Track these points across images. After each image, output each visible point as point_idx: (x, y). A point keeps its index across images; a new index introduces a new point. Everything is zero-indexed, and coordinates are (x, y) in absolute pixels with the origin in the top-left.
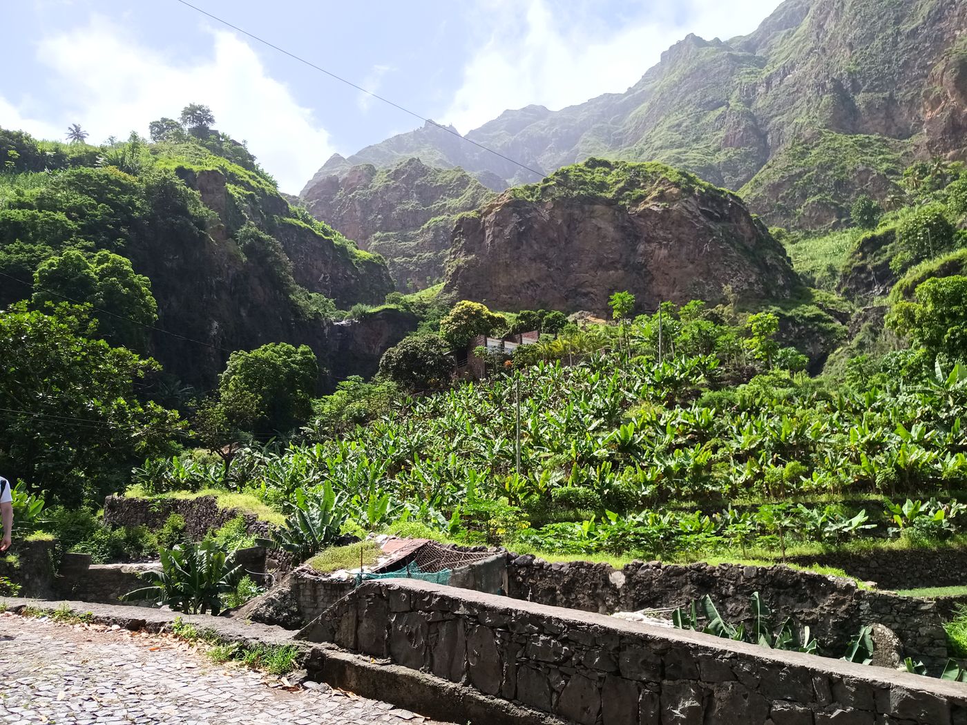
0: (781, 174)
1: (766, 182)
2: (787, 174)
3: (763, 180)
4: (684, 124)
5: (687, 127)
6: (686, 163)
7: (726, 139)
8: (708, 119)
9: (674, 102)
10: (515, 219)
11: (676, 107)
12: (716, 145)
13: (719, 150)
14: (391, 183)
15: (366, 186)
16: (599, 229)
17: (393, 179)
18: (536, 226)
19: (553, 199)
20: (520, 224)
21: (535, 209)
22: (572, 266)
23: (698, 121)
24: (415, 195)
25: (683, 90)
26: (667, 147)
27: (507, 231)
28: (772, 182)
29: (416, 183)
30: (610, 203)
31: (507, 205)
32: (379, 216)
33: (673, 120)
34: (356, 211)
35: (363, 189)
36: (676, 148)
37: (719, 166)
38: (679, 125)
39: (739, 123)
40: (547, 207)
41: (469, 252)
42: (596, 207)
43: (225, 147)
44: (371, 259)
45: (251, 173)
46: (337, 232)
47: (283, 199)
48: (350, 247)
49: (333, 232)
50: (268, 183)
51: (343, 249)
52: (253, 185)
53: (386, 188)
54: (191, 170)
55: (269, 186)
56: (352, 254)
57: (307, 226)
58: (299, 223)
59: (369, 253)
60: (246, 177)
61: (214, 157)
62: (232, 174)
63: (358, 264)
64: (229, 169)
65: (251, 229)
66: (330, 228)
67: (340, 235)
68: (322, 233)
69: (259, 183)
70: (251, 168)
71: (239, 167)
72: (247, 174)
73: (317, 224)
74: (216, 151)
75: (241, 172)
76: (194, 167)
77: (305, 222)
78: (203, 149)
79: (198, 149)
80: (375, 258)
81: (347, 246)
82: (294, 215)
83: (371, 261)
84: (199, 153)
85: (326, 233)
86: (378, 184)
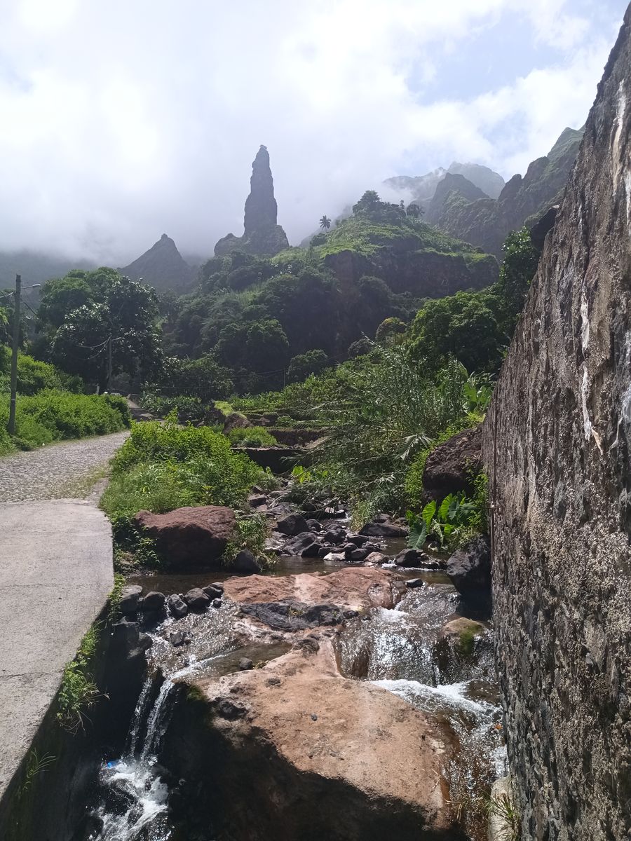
43: (384, 213)
44: (481, 260)
45: (395, 228)
46: (467, 243)
47: (419, 236)
48: (469, 254)
49: (462, 245)
50: (408, 229)
51: (460, 258)
52: (391, 238)
53: (552, 176)
54: (333, 255)
55: (408, 232)
56: (469, 260)
57: (434, 250)
58: (428, 250)
59: (484, 255)
60: (387, 234)
61: (372, 226)
62: (377, 236)
63: (470, 266)
64: (376, 233)
65: (364, 277)
66: (461, 242)
67: (468, 246)
68: (448, 251)
69: (398, 233)
70: (398, 223)
71: (388, 226)
72: (391, 230)
73: (449, 244)
74: (376, 220)
75: (386, 231)
76: (336, 252)
77: (435, 246)
78: (367, 221)
79: (363, 224)
80: (487, 258)
81: (465, 256)
82: (428, 244)
83: (481, 262)
84: (364, 226)
85: (455, 248)
86: (546, 175)
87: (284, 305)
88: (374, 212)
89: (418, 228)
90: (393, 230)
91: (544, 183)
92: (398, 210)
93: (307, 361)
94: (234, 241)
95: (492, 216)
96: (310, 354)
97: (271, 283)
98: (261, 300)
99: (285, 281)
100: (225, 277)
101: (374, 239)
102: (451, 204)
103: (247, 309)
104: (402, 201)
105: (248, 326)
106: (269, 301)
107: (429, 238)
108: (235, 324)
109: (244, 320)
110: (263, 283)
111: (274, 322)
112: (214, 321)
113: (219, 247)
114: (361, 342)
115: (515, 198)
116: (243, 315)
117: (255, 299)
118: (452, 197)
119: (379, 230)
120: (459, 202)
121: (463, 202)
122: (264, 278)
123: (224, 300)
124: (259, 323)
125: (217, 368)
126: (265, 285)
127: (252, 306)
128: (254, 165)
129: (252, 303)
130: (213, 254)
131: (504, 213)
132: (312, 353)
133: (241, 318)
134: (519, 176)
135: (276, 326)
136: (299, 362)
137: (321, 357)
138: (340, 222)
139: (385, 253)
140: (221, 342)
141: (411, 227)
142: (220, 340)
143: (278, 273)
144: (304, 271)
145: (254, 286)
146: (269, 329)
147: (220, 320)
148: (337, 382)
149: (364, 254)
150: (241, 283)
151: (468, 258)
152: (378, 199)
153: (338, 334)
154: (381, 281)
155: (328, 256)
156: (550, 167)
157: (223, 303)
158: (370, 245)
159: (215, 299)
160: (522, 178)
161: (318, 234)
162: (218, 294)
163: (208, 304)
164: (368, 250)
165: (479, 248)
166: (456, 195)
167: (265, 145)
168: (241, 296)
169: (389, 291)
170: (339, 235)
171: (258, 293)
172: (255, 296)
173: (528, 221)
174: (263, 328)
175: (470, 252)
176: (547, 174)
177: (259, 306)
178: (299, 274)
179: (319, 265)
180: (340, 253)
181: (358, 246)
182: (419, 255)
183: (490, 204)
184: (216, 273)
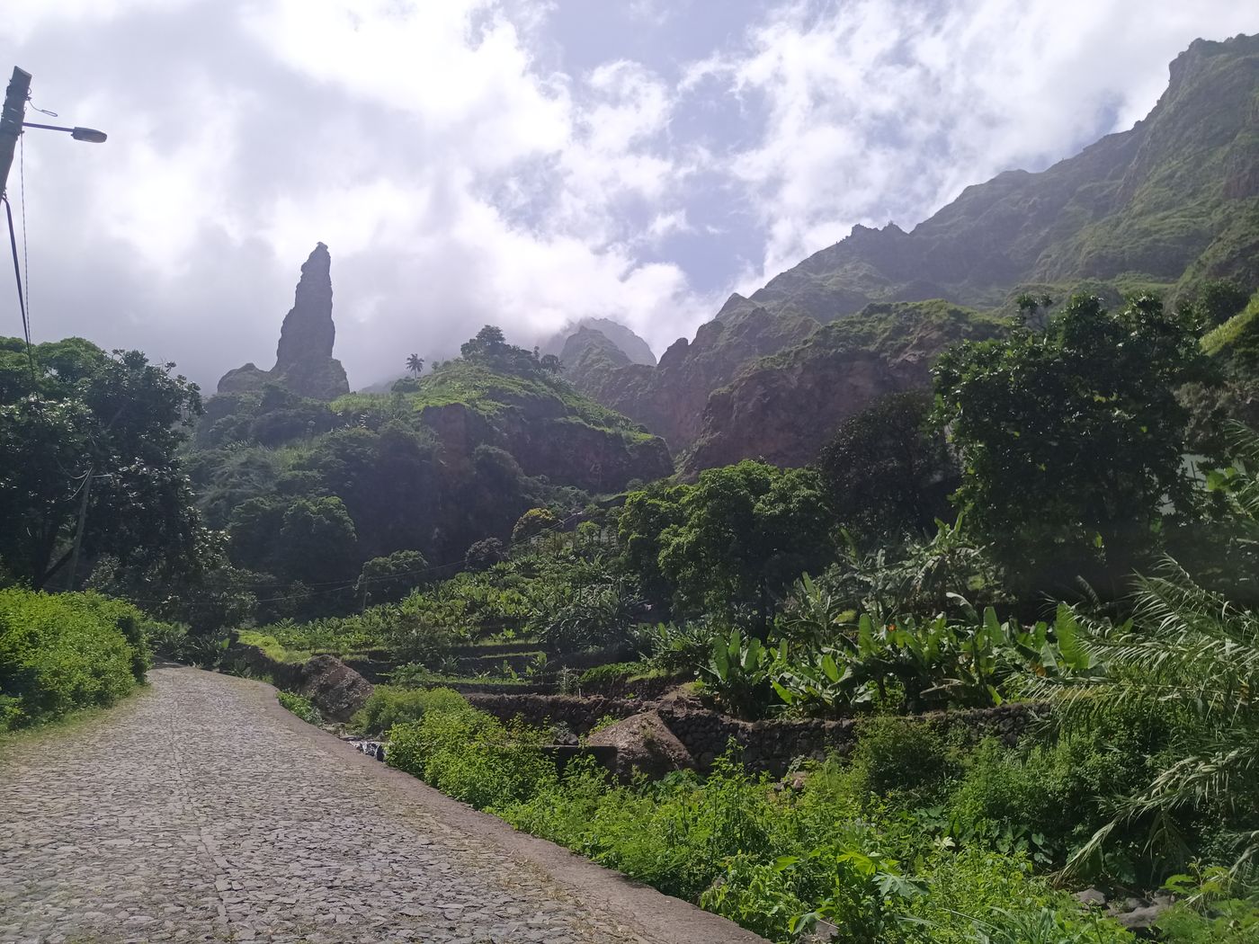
0: (1231, 248)
1: (1210, 263)
2: (1238, 248)
3: (1207, 259)
4: (1179, 174)
5: (1181, 176)
6: (1157, 236)
7: (1227, 188)
8: (1213, 159)
9: (1169, 144)
10: (760, 390)
11: (1171, 150)
12: (1214, 199)
13: (1218, 205)
14: (733, 340)
15: (710, 347)
16: (856, 387)
17: (736, 335)
18: (783, 394)
19: (804, 364)
20: (764, 395)
21: (784, 377)
22: (825, 431)
23: (1199, 165)
24: (757, 350)
25: (1180, 124)
26: (1149, 212)
27: (750, 405)
28: (1218, 262)
29: (757, 336)
30: (872, 357)
31: (752, 378)
32: (721, 379)
33: (1164, 170)
34: (700, 375)
35: (708, 350)
36: (1164, 210)
37: (1211, 230)
38: (1171, 176)
39: (1243, 163)
40: (797, 373)
41: (716, 429)
42: (856, 363)
43: (511, 360)
44: (647, 443)
45: (527, 382)
46: (625, 418)
47: (560, 399)
48: (629, 432)
49: (618, 419)
50: (545, 387)
51: (617, 437)
52: (521, 395)
53: (729, 346)
54: (436, 407)
55: (545, 390)
56: (629, 440)
57: (581, 421)
58: (573, 420)
59: (650, 436)
60: (517, 390)
61: (492, 375)
62: (501, 391)
63: (631, 449)
64: (500, 387)
65: (483, 446)
66: (617, 415)
67: (627, 421)
68: (599, 424)
69: (531, 391)
70: (531, 377)
71: (517, 379)
72: (521, 385)
73: (602, 415)
74: (499, 368)
75: (514, 385)
76: (440, 404)
77: (583, 416)
78: (486, 368)
79: (480, 371)
80: (652, 440)
81: (624, 434)
82: (573, 411)
83: (646, 445)
84: (480, 374)
85: (610, 422)
86: (721, 344)
87: (353, 474)
88: (496, 356)
89: (558, 387)
90: (523, 386)
91: (718, 353)
92: (530, 358)
93: (393, 568)
94: (256, 374)
95: (648, 388)
96: (398, 558)
97: (332, 439)
98: (313, 463)
99: (357, 438)
100: (247, 423)
101: (494, 394)
102: (591, 365)
103: (288, 475)
104: (537, 348)
105: (284, 504)
106: (326, 467)
107: (574, 403)
108: (261, 499)
109: (279, 493)
110: (316, 438)
111: (335, 500)
112: (220, 491)
113: (227, 382)
114: (489, 543)
115: (680, 368)
116: (277, 485)
117: (301, 462)
118: (592, 356)
119: (503, 382)
120: (601, 364)
121: (609, 365)
122: (317, 430)
123: (243, 459)
124: (308, 500)
125: (232, 571)
126: (317, 441)
127: (296, 472)
128: (304, 267)
129: (295, 467)
130: (216, 391)
131: (664, 386)
132: (402, 555)
133: (275, 489)
134: (685, 340)
135: (339, 508)
136: (378, 569)
137: (415, 565)
138: (441, 364)
139: (512, 416)
140: (233, 527)
141: (549, 383)
142: (230, 524)
143: (342, 425)
144: (389, 425)
145: (299, 441)
146: (327, 511)
147: (233, 491)
148: (466, 606)
149: (483, 413)
150: (275, 435)
151: (628, 437)
152: (502, 339)
153: (437, 530)
154: (507, 454)
155: (427, 409)
156: (726, 334)
157: (242, 464)
158: (490, 402)
159: (227, 456)
160: (690, 343)
161: (403, 378)
162: (232, 449)
163: (211, 462)
164: (488, 408)
165: (641, 426)
166: (598, 354)
167: (326, 243)
168: (277, 454)
169: (520, 470)
170: (442, 383)
171: (306, 454)
172: (300, 457)
173: (714, 396)
174: (314, 508)
175: (631, 430)
176: (722, 342)
177: (309, 473)
178: (380, 429)
179: (412, 421)
180: (446, 406)
181: (473, 400)
182: (561, 425)
183: (645, 371)
184: (230, 416)
